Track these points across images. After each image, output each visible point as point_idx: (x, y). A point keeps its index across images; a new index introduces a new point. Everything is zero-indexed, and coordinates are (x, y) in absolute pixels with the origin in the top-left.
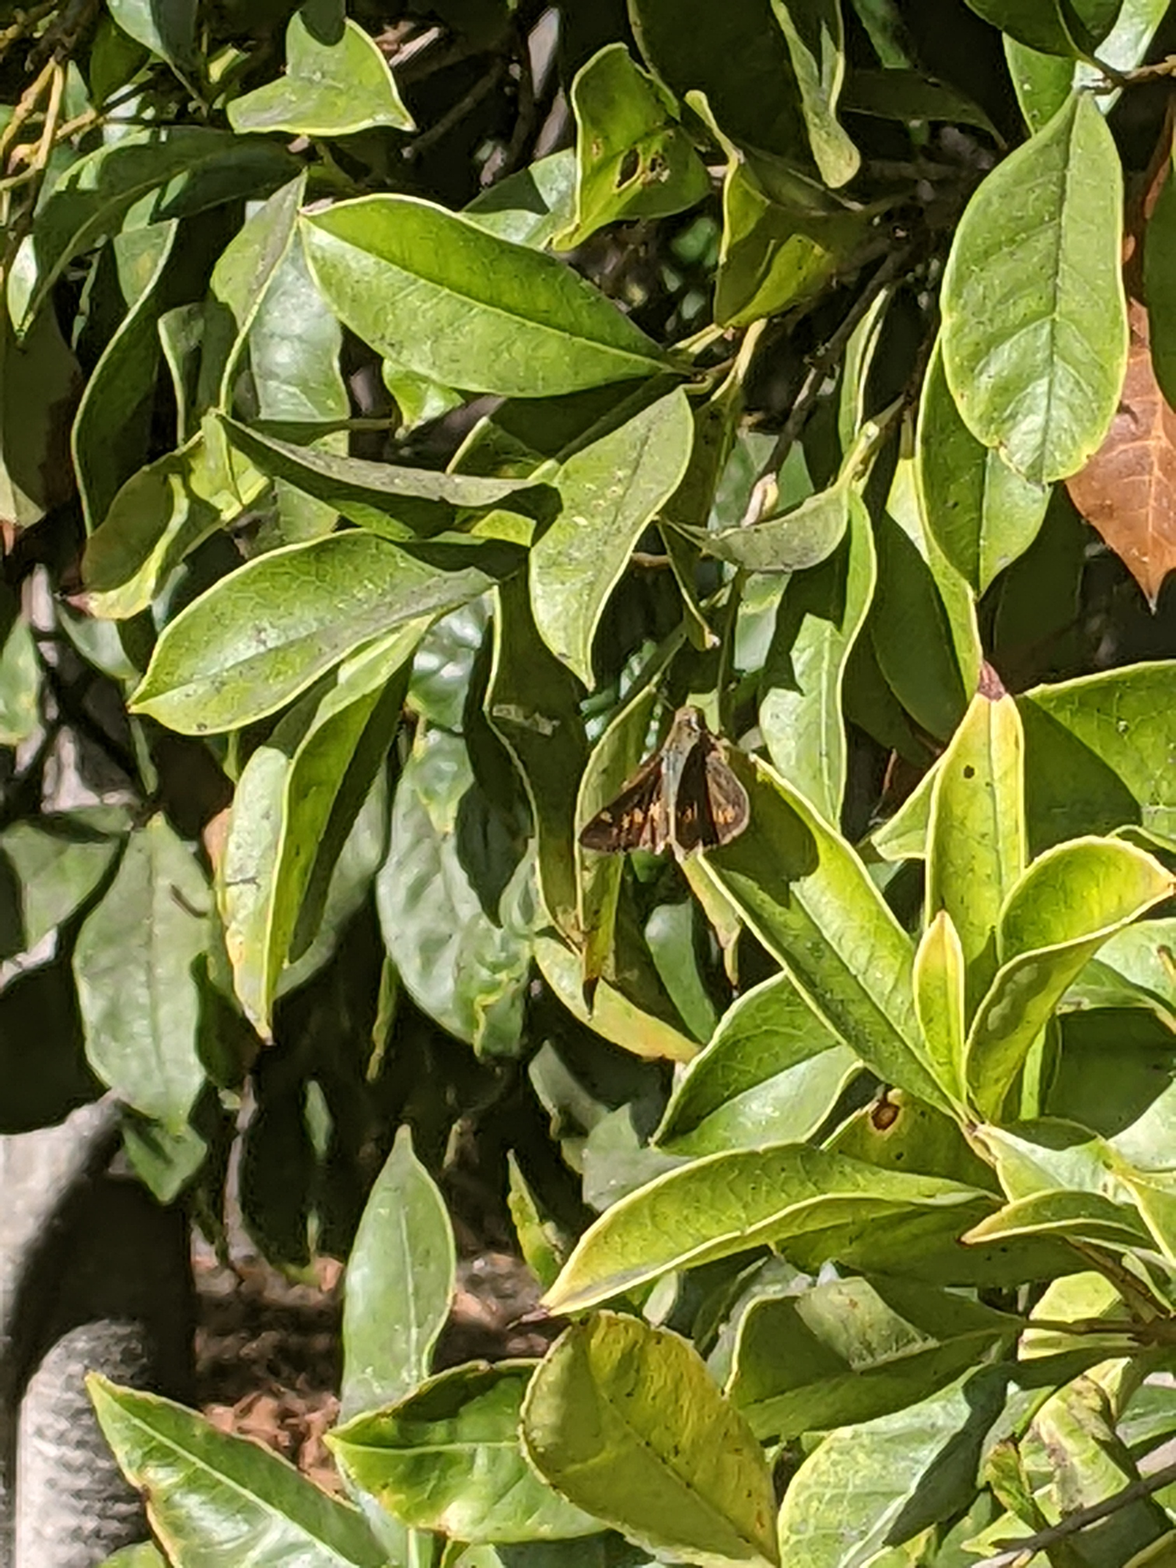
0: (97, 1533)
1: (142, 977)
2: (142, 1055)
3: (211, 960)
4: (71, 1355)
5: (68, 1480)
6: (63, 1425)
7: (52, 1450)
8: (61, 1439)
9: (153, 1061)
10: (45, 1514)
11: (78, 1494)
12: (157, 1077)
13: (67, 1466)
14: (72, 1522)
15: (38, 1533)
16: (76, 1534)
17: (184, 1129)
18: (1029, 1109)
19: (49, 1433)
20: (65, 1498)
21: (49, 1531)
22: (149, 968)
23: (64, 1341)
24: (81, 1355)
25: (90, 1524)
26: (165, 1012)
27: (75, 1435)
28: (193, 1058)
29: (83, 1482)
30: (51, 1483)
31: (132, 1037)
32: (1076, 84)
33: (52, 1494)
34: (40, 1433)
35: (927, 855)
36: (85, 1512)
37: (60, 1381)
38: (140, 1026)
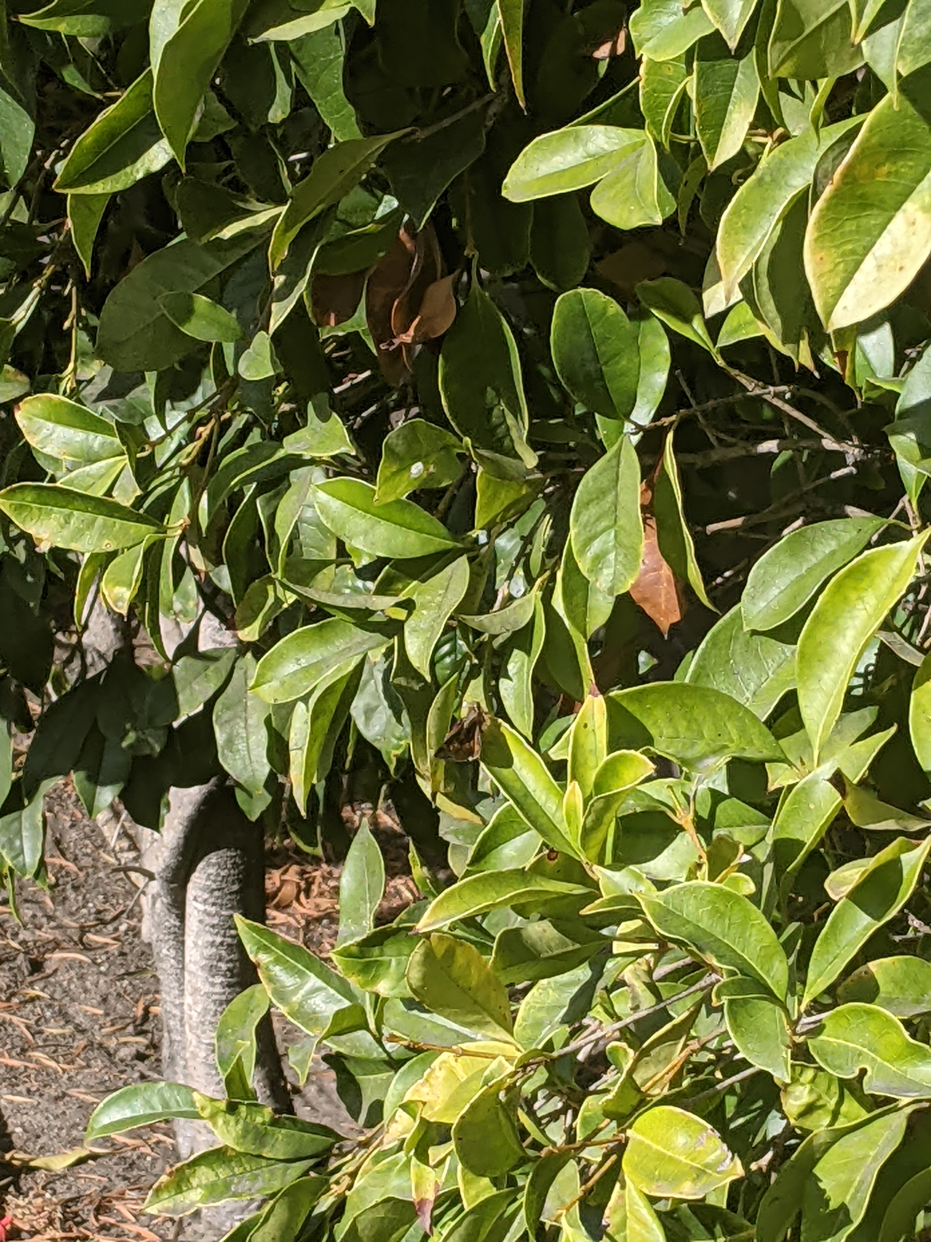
0: (222, 944)
1: (242, 724)
2: (243, 759)
3: (273, 718)
4: (209, 865)
5: (208, 920)
6: (206, 896)
7: (201, 907)
8: (205, 901)
9: (247, 761)
10: (198, 935)
11: (213, 926)
12: (250, 768)
13: (209, 914)
14: (211, 939)
15: (196, 944)
16: (213, 944)
17: (262, 791)
18: (608, 859)
19: (200, 899)
20: (207, 928)
21: (200, 943)
22: (246, 720)
23: (206, 859)
24: (214, 865)
25: (219, 939)
26: (253, 739)
27: (212, 900)
28: (265, 760)
29: (216, 921)
30: (201, 921)
31: (238, 750)
32: (625, 431)
33: (201, 926)
34: (195, 899)
35: (569, 758)
36: (217, 934)
37: (204, 876)
38: (242, 746)
